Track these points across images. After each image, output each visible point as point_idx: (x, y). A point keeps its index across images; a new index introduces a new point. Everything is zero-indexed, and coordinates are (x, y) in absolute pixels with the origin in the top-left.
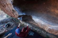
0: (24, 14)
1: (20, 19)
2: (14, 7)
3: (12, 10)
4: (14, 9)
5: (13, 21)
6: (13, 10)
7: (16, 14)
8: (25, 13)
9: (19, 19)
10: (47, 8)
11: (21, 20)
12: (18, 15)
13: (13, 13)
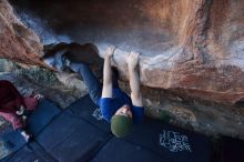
2: (18, 12)
3: (11, 27)
4: (18, 21)
6: (18, 28)
7: (34, 44)
10: (136, 6)
11: (59, 67)
12: (42, 46)
13: (19, 40)
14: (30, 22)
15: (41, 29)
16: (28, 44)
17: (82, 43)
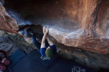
0: (29, 23)
1: (23, 34)
2: (7, 10)
3: (4, 17)
4: (7, 14)
6: (7, 17)
7: (14, 25)
8: (30, 21)
9: (20, 33)
12: (18, 26)
13: (7, 23)
14: (13, 15)
17: (37, 25)
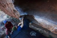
4: (15, 9)
5: (14, 21)
6: (14, 11)
9: (20, 19)
12: (20, 15)
13: (14, 13)
14: (18, 9)
15: (20, 11)
16: (16, 14)
17: (30, 15)
